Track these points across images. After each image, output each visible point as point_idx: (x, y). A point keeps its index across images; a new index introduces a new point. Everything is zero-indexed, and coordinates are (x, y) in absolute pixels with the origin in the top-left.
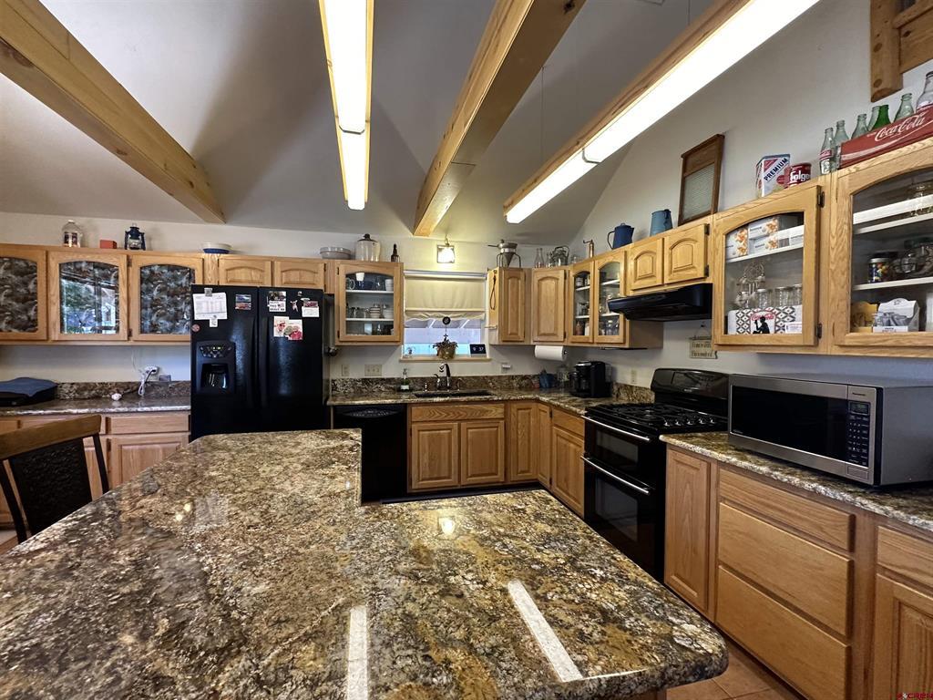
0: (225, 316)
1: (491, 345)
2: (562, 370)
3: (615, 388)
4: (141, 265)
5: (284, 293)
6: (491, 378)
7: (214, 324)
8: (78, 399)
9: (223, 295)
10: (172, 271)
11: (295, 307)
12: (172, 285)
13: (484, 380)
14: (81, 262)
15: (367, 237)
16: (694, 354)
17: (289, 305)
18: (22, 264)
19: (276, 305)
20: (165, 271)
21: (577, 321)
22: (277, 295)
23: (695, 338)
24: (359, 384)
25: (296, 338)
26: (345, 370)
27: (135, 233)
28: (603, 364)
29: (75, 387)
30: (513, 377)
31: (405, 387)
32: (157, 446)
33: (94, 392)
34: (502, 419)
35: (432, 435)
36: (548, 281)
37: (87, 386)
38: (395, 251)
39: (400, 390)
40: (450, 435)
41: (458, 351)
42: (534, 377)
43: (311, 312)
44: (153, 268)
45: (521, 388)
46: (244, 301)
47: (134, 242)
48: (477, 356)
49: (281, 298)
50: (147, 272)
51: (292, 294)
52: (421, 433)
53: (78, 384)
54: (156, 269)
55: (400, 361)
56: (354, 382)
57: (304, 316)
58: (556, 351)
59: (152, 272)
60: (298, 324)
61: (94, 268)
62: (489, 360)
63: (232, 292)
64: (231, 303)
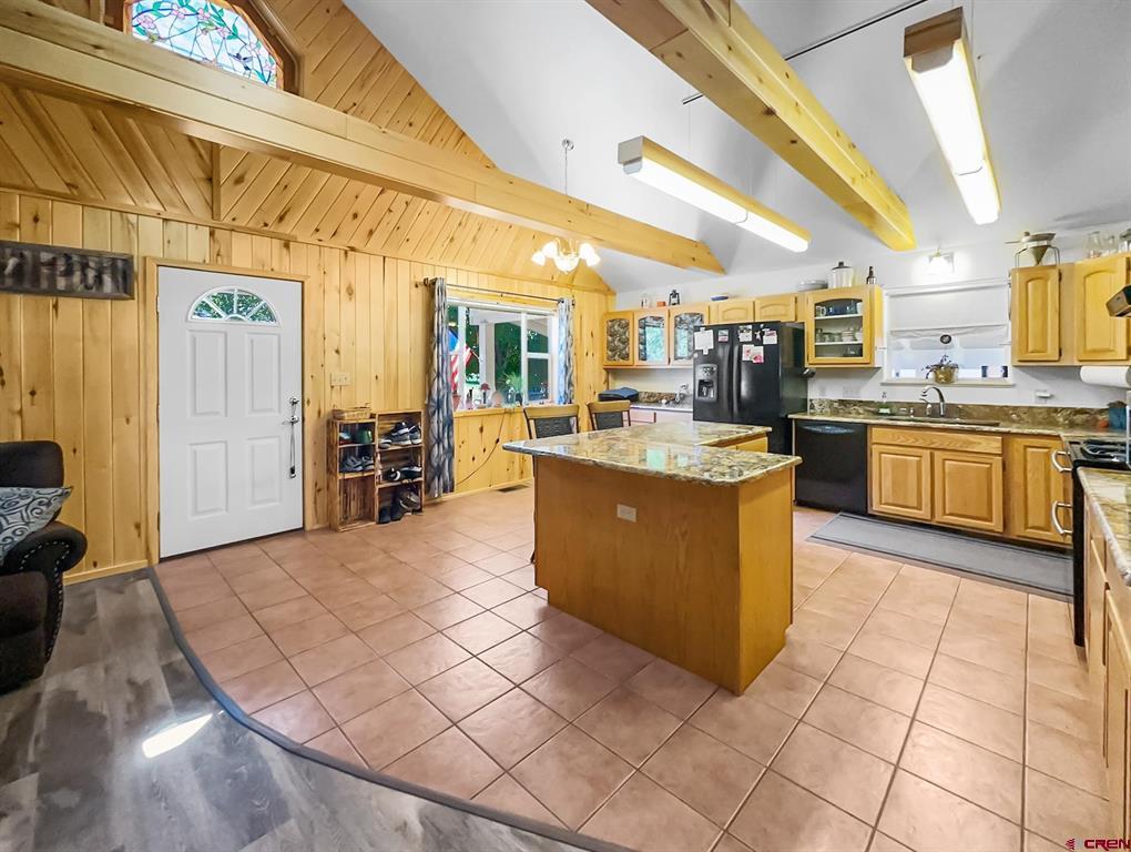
0: (712, 347)
1: (1015, 367)
4: (676, 315)
5: (750, 327)
6: (1014, 408)
7: (706, 352)
8: (648, 402)
9: (711, 331)
10: (692, 316)
11: (758, 337)
14: (648, 317)
15: (841, 264)
17: (754, 336)
18: (623, 322)
19: (745, 337)
20: (688, 317)
22: (745, 328)
24: (836, 405)
25: (759, 362)
26: (823, 391)
27: (674, 294)
29: (647, 394)
30: (1056, 410)
31: (887, 411)
33: (655, 397)
34: (999, 455)
35: (897, 459)
37: (652, 395)
38: (871, 273)
39: (879, 413)
40: (919, 463)
41: (961, 374)
43: (771, 339)
45: (1072, 424)
47: (674, 300)
49: (748, 331)
50: (679, 318)
51: (756, 326)
52: (883, 455)
54: (683, 317)
55: (883, 384)
56: (831, 402)
57: (765, 343)
60: (760, 350)
62: (1013, 386)
63: (716, 329)
64: (716, 337)
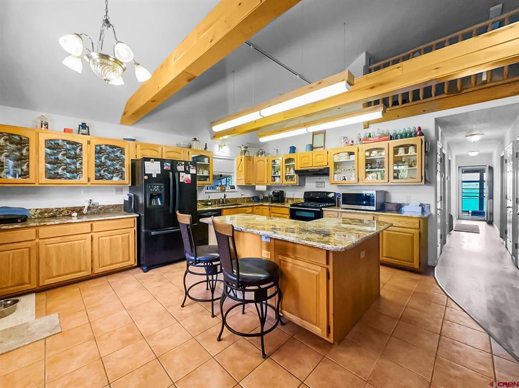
0: (159, 172)
1: (238, 186)
2: (261, 195)
3: (286, 200)
4: (96, 144)
5: (183, 163)
6: (238, 198)
7: (154, 176)
8: (40, 218)
9: (159, 163)
10: (112, 148)
11: (187, 169)
12: (112, 155)
13: (235, 200)
14: (58, 140)
15: (195, 139)
16: (317, 187)
17: (185, 168)
18: (17, 138)
19: (180, 168)
20: (108, 148)
21: (272, 176)
22: (181, 164)
23: (317, 182)
25: (188, 182)
27: (84, 126)
28: (283, 192)
29: (38, 211)
30: (244, 198)
31: (210, 203)
32: (118, 236)
33: (51, 213)
36: (261, 162)
37: (46, 211)
38: (206, 146)
39: (207, 205)
42: (251, 198)
43: (193, 171)
44: (101, 146)
45: (247, 202)
46: (167, 166)
47: (85, 131)
48: (233, 190)
49: (182, 165)
50: (99, 148)
51: (186, 163)
53: (41, 209)
54: (103, 147)
55: (206, 193)
57: (191, 173)
58: (264, 188)
59: (101, 148)
60: (189, 176)
61: (67, 143)
62: (237, 192)
63: (162, 161)
64: (162, 166)
